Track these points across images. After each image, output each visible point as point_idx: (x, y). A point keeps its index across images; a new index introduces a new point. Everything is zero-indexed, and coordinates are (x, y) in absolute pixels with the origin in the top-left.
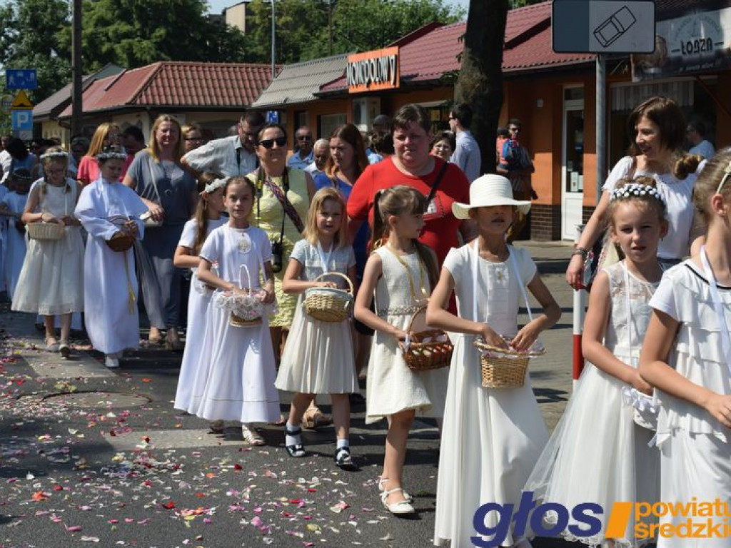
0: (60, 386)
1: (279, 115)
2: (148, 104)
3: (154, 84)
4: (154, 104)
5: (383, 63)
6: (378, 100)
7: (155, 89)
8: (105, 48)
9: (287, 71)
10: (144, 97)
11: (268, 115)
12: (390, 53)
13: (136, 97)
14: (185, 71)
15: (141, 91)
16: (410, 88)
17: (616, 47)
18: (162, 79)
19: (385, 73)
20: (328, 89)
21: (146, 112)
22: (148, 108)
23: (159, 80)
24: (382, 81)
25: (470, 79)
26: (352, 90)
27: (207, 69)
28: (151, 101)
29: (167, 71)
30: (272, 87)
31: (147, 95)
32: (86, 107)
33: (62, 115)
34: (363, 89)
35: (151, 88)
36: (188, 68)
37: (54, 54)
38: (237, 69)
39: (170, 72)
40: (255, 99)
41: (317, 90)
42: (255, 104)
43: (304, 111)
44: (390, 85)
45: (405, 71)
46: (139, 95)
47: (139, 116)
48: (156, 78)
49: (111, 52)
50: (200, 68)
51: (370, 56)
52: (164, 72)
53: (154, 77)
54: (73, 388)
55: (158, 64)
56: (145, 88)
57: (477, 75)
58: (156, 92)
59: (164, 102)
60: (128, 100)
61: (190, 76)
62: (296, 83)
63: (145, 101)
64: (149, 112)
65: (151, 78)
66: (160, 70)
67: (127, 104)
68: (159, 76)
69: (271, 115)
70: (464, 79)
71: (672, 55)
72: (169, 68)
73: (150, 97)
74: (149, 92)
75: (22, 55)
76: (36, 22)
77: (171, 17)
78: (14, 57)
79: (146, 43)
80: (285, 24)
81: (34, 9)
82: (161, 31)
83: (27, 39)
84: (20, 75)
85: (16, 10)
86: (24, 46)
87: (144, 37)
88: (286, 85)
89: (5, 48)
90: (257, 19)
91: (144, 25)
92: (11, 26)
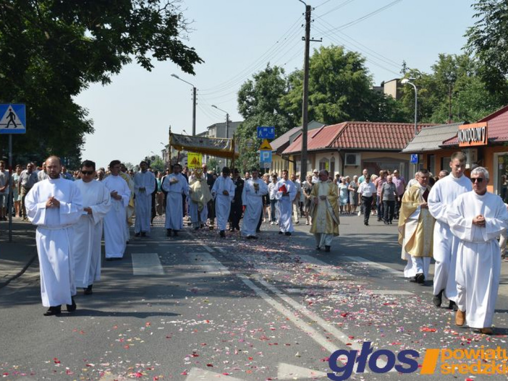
1: (419, 156)
2: (339, 147)
3: (343, 135)
4: (342, 147)
5: (478, 130)
6: (476, 150)
7: (343, 138)
8: (308, 109)
9: (423, 132)
10: (336, 143)
11: (412, 156)
12: (482, 125)
13: (331, 143)
14: (361, 127)
15: (335, 139)
18: (347, 132)
19: (479, 136)
20: (447, 144)
21: (337, 152)
22: (339, 150)
23: (346, 133)
24: (477, 141)
26: (461, 145)
27: (374, 126)
28: (341, 146)
29: (350, 127)
30: (414, 140)
31: (338, 142)
33: (284, 152)
34: (467, 144)
35: (341, 137)
36: (363, 126)
37: (275, 112)
38: (393, 126)
39: (352, 128)
40: (404, 146)
41: (441, 144)
42: (404, 150)
43: (433, 155)
44: (482, 143)
45: (490, 135)
46: (334, 142)
47: (332, 154)
48: (344, 132)
49: (313, 111)
50: (370, 126)
51: (472, 126)
52: (349, 128)
53: (343, 131)
55: (345, 123)
56: (337, 138)
58: (344, 141)
59: (348, 146)
60: (327, 145)
61: (364, 131)
62: (429, 139)
63: (337, 145)
64: (339, 152)
65: (341, 132)
66: (346, 127)
67: (326, 147)
68: (346, 130)
69: (413, 156)
72: (352, 125)
73: (340, 143)
74: (339, 140)
75: (257, 113)
76: (264, 93)
77: (350, 89)
78: (252, 114)
79: (334, 106)
80: (423, 94)
81: (265, 84)
82: (344, 98)
83: (261, 102)
84: (265, 130)
85: (254, 83)
86: (258, 108)
87: (333, 102)
88: (423, 139)
89: (247, 108)
90: (405, 90)
91: (333, 94)
92: (249, 94)
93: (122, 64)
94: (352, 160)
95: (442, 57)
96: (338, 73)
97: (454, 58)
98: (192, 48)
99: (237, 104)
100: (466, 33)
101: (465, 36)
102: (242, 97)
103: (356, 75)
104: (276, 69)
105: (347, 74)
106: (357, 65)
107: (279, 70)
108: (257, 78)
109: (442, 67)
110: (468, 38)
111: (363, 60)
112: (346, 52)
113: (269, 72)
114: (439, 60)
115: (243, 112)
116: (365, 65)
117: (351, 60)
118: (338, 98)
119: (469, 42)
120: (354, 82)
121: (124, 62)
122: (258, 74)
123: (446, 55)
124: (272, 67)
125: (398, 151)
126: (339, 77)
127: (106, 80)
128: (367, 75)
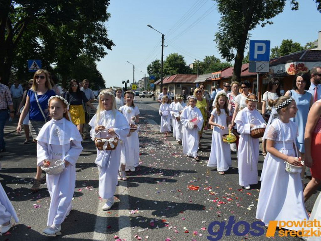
0: (156, 132)
4: (176, 82)
5: (218, 74)
6: (217, 82)
8: (167, 72)
9: (200, 76)
11: (197, 84)
12: (219, 73)
16: (224, 80)
17: (261, 71)
19: (218, 76)
20: (207, 80)
24: (218, 78)
25: (235, 77)
26: (212, 80)
30: (198, 79)
32: (163, 83)
33: (159, 84)
34: (214, 79)
36: (182, 75)
37: (158, 73)
40: (194, 81)
44: (219, 79)
45: (222, 76)
46: (173, 80)
47: (173, 84)
49: (169, 72)
51: (216, 73)
53: (176, 77)
54: (158, 133)
56: (174, 79)
57: (236, 77)
58: (176, 80)
59: (178, 82)
60: (171, 81)
62: (202, 78)
63: (174, 81)
64: (175, 84)
66: (177, 76)
70: (233, 77)
71: (275, 73)
72: (179, 75)
75: (153, 73)
76: (155, 67)
77: (179, 66)
78: (151, 74)
79: (175, 71)
80: (201, 67)
81: (155, 65)
82: (178, 69)
83: (154, 70)
84: (152, 77)
85: (152, 65)
86: (153, 72)
87: (175, 70)
88: (200, 79)
89: (150, 72)
90: (195, 66)
91: (175, 68)
92: (151, 68)
93: (105, 55)
94: (179, 86)
95: (206, 57)
96: (176, 61)
97: (210, 57)
98: (111, 40)
99: (147, 70)
100: (215, 35)
101: (215, 36)
102: (148, 69)
103: (181, 62)
104: (158, 60)
105: (179, 62)
106: (182, 59)
107: (159, 61)
108: (153, 63)
109: (207, 60)
110: (216, 36)
111: (183, 58)
112: (178, 55)
113: (156, 61)
114: (205, 57)
115: (149, 73)
116: (184, 59)
117: (180, 57)
118: (176, 68)
119: (216, 38)
120: (181, 64)
121: (106, 55)
122: (153, 62)
123: (208, 56)
124: (157, 60)
125: (192, 83)
126: (176, 63)
127: (99, 60)
128: (185, 62)
